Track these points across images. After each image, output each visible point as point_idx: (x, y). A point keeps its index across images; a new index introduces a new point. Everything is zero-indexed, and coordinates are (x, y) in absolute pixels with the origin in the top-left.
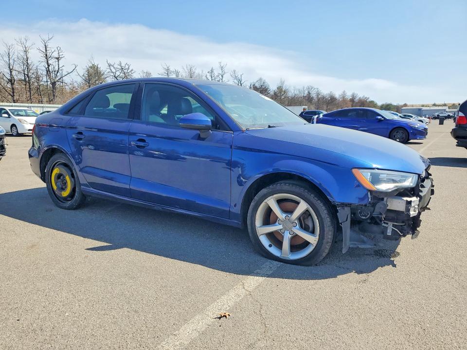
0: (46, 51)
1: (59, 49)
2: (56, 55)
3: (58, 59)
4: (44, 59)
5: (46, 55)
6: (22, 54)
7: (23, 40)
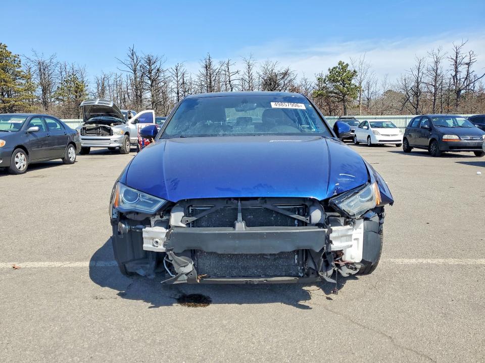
0: (457, 57)
1: (471, 53)
2: (467, 60)
3: (468, 64)
4: (453, 67)
5: (456, 62)
6: (433, 65)
7: (436, 51)
